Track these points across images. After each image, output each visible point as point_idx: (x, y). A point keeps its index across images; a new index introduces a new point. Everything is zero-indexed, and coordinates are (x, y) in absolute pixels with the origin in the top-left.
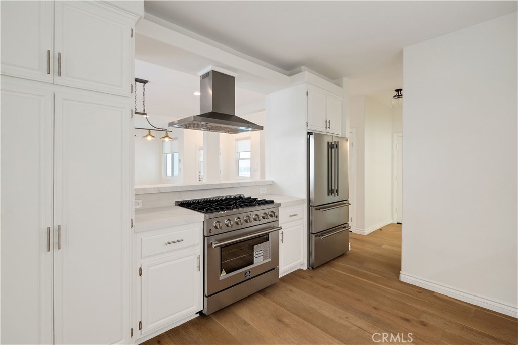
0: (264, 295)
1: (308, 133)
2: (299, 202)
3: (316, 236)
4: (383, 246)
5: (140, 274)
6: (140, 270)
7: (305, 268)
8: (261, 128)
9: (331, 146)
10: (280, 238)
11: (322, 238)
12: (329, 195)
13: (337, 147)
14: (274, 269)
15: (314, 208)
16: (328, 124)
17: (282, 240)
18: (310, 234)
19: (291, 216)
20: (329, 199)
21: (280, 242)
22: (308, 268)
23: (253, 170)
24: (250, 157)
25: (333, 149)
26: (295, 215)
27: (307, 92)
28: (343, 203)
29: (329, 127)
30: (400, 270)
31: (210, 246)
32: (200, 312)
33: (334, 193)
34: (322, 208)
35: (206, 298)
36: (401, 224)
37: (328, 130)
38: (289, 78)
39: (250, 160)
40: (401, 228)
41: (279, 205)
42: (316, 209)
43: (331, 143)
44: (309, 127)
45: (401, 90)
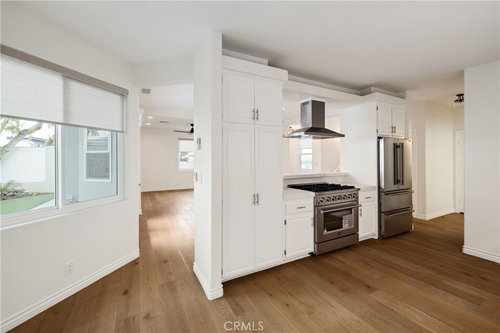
0: (350, 250)
1: (378, 137)
2: (372, 188)
3: (385, 214)
4: (445, 230)
5: (285, 224)
6: (285, 221)
7: (376, 237)
8: (343, 136)
9: (396, 146)
10: (360, 213)
11: (390, 216)
12: (395, 184)
13: (402, 147)
14: (355, 234)
15: (383, 193)
16: (393, 129)
17: (361, 215)
18: (380, 212)
19: (366, 198)
20: (396, 187)
21: (359, 216)
22: (379, 238)
23: (314, 163)
24: (311, 152)
25: (398, 149)
26: (369, 198)
27: (377, 107)
28: (408, 191)
29: (395, 132)
30: (463, 245)
31: (319, 212)
32: (311, 253)
33: (400, 183)
34: (391, 194)
35: (316, 244)
36: (463, 213)
37: (394, 134)
38: (361, 97)
39: (311, 155)
40: (463, 216)
41: (359, 189)
42: (385, 194)
43: (397, 144)
44: (379, 133)
45: (463, 95)
